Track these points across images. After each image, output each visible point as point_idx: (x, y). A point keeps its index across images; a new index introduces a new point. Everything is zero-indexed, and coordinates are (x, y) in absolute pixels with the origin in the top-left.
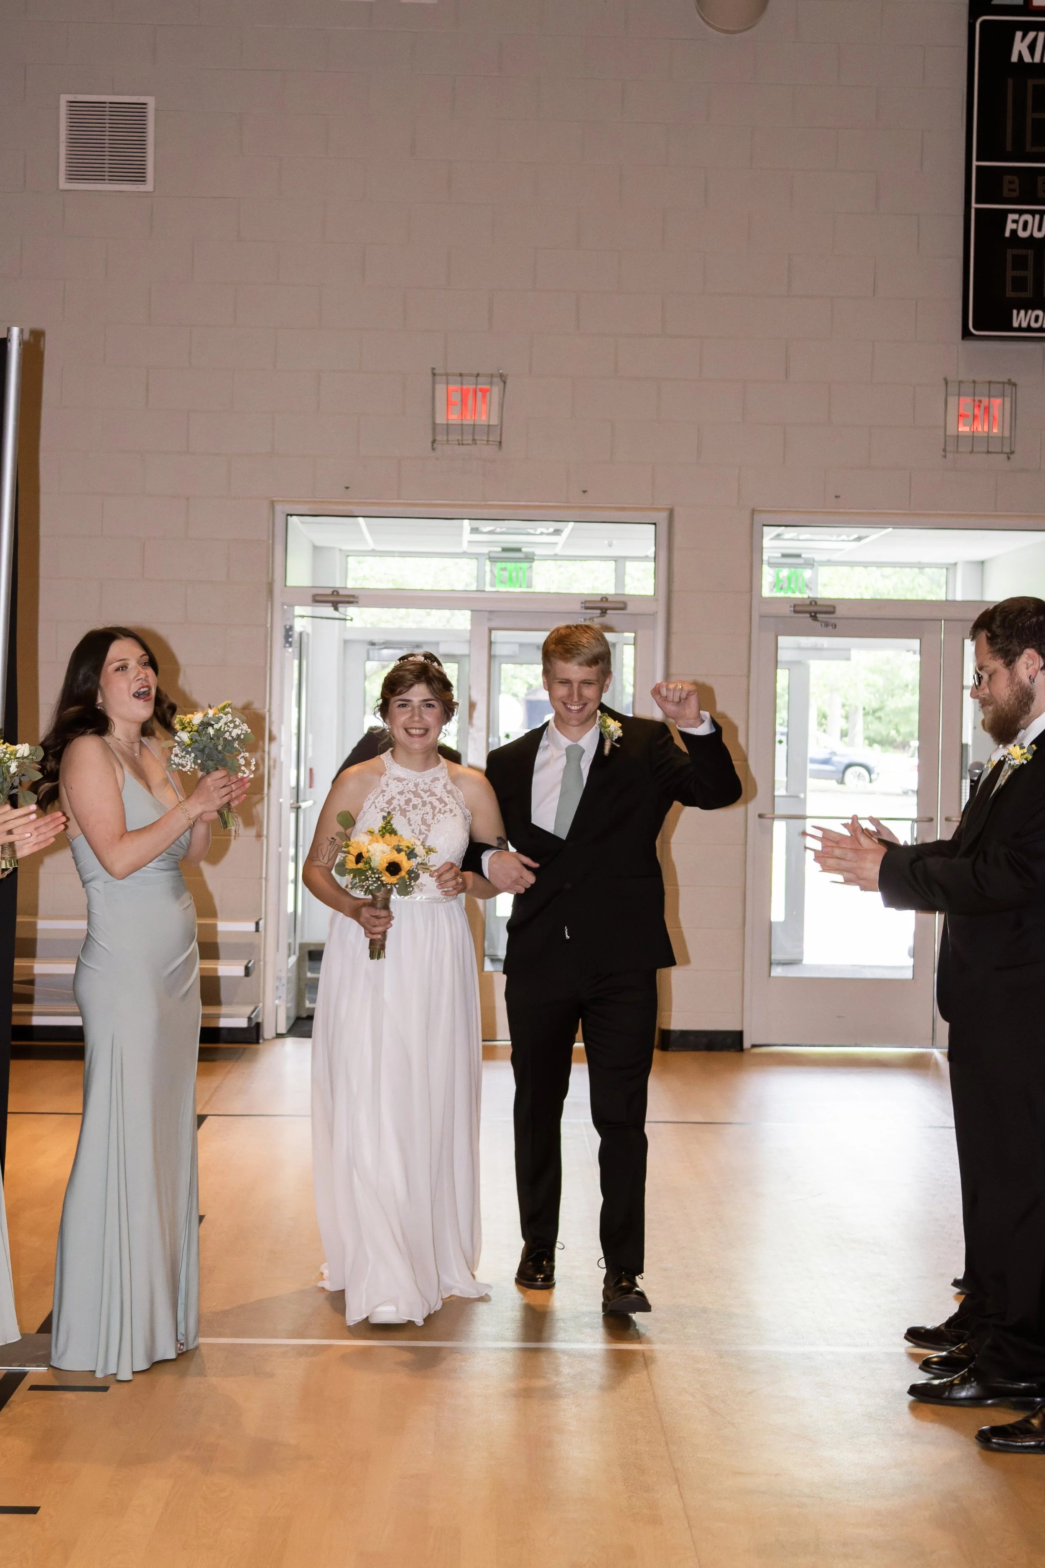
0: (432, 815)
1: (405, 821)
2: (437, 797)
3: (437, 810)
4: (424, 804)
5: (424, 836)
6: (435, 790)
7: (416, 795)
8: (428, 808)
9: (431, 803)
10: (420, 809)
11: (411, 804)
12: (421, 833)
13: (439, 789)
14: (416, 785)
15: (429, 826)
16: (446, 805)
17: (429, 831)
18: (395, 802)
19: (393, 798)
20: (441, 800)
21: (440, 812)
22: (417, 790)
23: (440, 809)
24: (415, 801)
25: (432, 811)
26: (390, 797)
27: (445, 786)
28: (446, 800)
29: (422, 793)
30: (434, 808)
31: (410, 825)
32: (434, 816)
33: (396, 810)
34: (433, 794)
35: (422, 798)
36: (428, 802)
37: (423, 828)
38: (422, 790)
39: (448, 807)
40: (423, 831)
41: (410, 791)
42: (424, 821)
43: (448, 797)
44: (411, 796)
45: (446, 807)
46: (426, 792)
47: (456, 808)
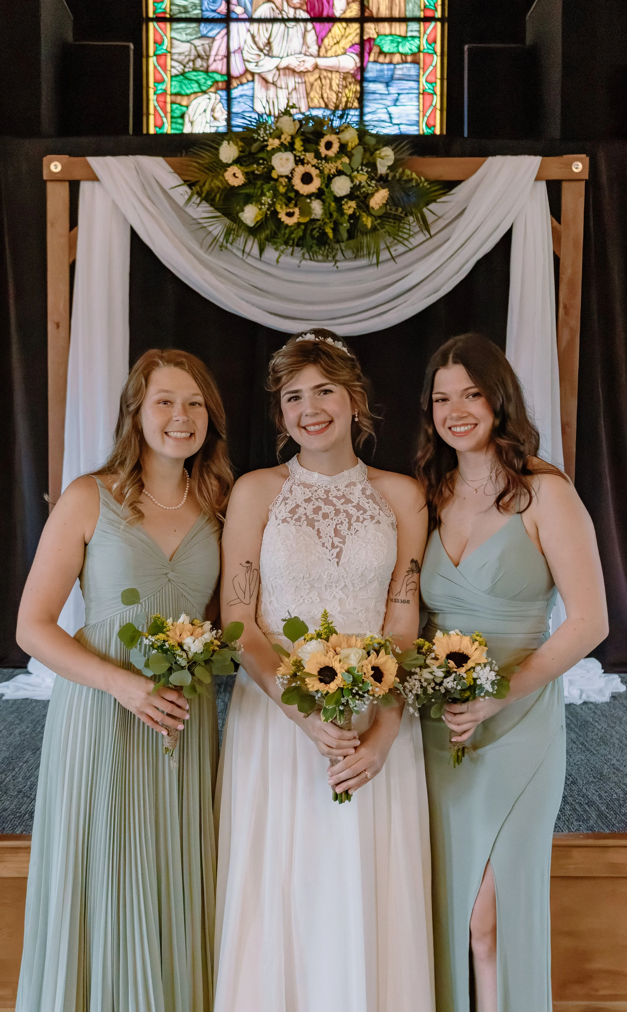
0: (347, 525)
1: (314, 533)
2: (353, 504)
3: (354, 518)
4: (337, 512)
5: (338, 550)
6: (351, 497)
7: (327, 502)
8: (342, 516)
9: (346, 511)
10: (332, 519)
11: (321, 513)
12: (333, 546)
13: (356, 495)
14: (327, 492)
15: (344, 538)
16: (365, 511)
17: (344, 543)
18: (300, 511)
19: (298, 506)
20: (358, 507)
21: (358, 520)
22: (328, 497)
23: (358, 517)
24: (326, 509)
25: (347, 520)
26: (294, 505)
27: (363, 491)
28: (366, 506)
29: (335, 500)
30: (349, 516)
31: (320, 537)
32: (350, 524)
33: (302, 520)
34: (348, 501)
35: (334, 505)
36: (342, 511)
37: (336, 540)
38: (336, 497)
39: (369, 513)
40: (336, 543)
41: (319, 498)
42: (337, 532)
43: (368, 503)
44: (321, 504)
45: (367, 514)
46: (338, 498)
47: (379, 514)
